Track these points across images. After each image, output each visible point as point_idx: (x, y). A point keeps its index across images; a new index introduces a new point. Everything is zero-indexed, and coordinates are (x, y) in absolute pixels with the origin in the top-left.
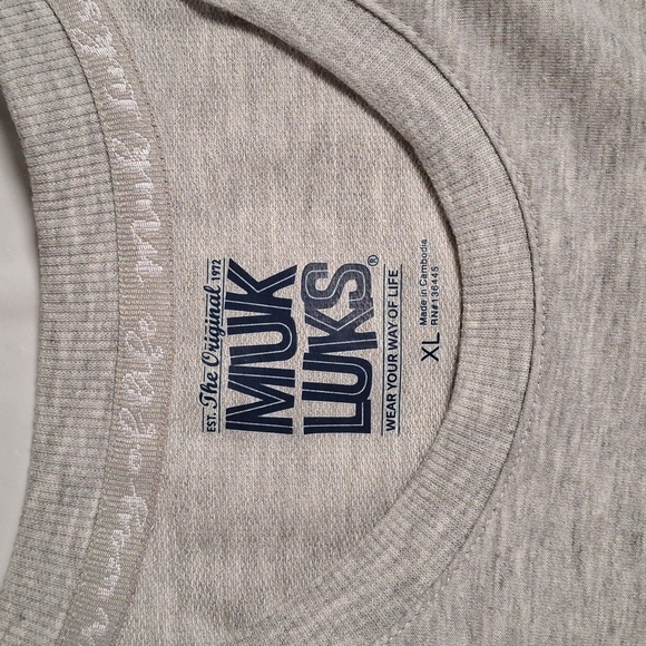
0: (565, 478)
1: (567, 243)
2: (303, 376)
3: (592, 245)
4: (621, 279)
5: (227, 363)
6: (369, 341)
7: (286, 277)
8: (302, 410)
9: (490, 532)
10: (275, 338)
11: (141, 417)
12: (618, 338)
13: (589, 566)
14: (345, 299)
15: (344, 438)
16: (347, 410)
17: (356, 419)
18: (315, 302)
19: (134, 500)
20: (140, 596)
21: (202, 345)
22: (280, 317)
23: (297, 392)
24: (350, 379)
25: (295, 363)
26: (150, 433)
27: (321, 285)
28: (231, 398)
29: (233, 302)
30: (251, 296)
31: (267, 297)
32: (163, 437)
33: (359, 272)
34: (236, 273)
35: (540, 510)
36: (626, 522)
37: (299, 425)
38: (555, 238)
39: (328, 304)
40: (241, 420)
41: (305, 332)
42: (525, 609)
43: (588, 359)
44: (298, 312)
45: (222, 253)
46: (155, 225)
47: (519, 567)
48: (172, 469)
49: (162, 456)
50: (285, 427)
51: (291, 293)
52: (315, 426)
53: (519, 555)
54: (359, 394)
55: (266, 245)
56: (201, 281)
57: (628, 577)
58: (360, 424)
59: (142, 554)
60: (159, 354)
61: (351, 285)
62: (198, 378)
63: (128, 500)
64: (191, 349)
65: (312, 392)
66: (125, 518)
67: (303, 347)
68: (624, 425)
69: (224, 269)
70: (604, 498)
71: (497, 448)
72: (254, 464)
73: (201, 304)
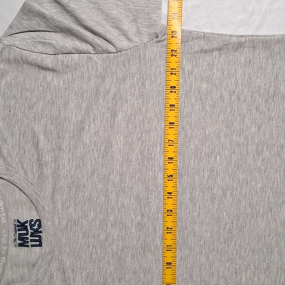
0: (61, 261)
1: (59, 222)
2: (30, 238)
3: (64, 222)
4: (69, 227)
5: (18, 236)
6: (41, 232)
7: (27, 222)
8: (30, 243)
9: (50, 270)
10: (25, 232)
11: (5, 245)
12: (69, 237)
13: (66, 275)
14: (37, 225)
15: (38, 248)
16: (38, 243)
17: (39, 245)
18: (31, 226)
19: (4, 258)
20: (5, 273)
21: (14, 233)
22: (26, 229)
23: (29, 241)
24: (38, 238)
25: (29, 236)
26: (6, 247)
27: (33, 223)
28: (19, 242)
29: (18, 226)
30: (21, 225)
31: (24, 225)
32: (8, 248)
33: (39, 220)
34: (18, 221)
35: (58, 266)
36: (72, 267)
37: (30, 246)
38: (57, 221)
39: (34, 226)
40: (20, 245)
41: (30, 231)
42: (56, 282)
43: (64, 241)
44: (29, 228)
45: (16, 218)
46: (4, 214)
47: (55, 275)
48: (10, 253)
49: (8, 251)
50: (28, 246)
51: (28, 224)
52: (32, 246)
53: (55, 273)
54: (40, 241)
55: (23, 217)
56: (13, 223)
57: (72, 276)
58: (40, 245)
59: (5, 266)
60: (7, 235)
61: (38, 223)
62: (13, 239)
63: (3, 258)
64: (12, 234)
65: (32, 241)
66: (2, 261)
67: (30, 234)
68: (71, 251)
69: (16, 221)
70: (68, 263)
71: (50, 257)
72: (23, 252)
73: (13, 226)
